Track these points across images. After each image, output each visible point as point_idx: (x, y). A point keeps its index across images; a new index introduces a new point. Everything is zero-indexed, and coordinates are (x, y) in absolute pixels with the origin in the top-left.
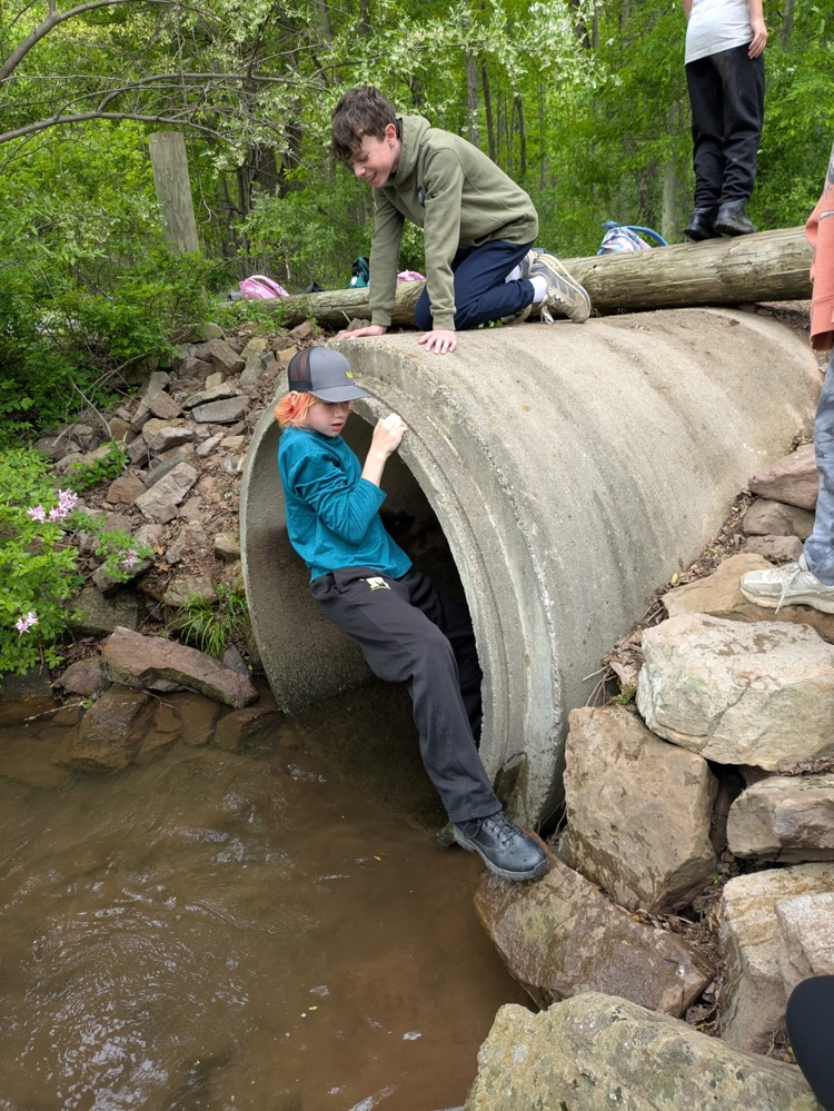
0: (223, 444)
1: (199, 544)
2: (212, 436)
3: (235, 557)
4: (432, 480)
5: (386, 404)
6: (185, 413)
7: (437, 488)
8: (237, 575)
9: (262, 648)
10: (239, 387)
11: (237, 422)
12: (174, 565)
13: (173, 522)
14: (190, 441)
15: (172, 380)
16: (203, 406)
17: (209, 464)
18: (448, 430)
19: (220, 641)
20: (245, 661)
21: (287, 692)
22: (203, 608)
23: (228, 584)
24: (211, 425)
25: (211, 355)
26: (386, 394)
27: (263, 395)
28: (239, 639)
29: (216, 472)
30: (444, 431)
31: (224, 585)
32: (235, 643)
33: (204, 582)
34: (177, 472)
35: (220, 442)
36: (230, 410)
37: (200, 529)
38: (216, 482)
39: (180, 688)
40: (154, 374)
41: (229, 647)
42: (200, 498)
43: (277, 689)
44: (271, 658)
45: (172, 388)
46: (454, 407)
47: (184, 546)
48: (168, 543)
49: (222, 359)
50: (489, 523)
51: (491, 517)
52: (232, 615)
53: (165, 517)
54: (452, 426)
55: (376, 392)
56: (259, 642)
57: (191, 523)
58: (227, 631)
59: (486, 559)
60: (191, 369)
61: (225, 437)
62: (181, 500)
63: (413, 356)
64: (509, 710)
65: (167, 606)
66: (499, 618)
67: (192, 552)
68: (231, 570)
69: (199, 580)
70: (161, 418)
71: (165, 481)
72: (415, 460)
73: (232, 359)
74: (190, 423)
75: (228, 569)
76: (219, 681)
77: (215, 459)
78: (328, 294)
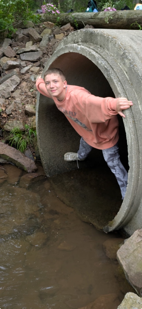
0: (31, 70)
1: (19, 108)
2: (27, 66)
3: (33, 114)
4: (118, 89)
5: (102, 56)
6: (17, 56)
7: (120, 92)
8: (33, 121)
9: (41, 150)
10: (39, 48)
11: (37, 62)
12: (9, 115)
13: (10, 98)
14: (18, 67)
15: (13, 42)
16: (24, 54)
17: (25, 77)
18: (126, 69)
19: (24, 146)
20: (33, 155)
21: (49, 169)
22: (19, 133)
23: (29, 124)
24: (27, 62)
25: (29, 34)
26: (102, 52)
27: (48, 52)
28: (31, 146)
29: (28, 80)
30: (125, 69)
31: (28, 125)
32: (30, 148)
33: (20, 123)
34: (12, 79)
35: (30, 69)
36: (35, 57)
37: (20, 102)
38: (27, 84)
39: (7, 163)
40: (6, 39)
41: (28, 149)
42: (20, 90)
43: (45, 167)
44: (44, 155)
45: (12, 45)
46: (130, 60)
47: (13, 108)
48: (7, 106)
49: (33, 36)
50: (139, 108)
51: (140, 106)
52: (30, 137)
53: (7, 96)
54: (128, 68)
55: (98, 51)
56: (40, 148)
57: (17, 99)
58: (27, 143)
59: (136, 122)
60: (20, 39)
61: (32, 67)
62: (13, 90)
63: (114, 38)
64: (138, 183)
65: (5, 130)
66: (139, 147)
67: (16, 111)
68: (31, 120)
69: (18, 122)
70: (7, 57)
71: (7, 82)
72: (112, 80)
73: (37, 36)
74: (19, 60)
75: (29, 119)
76: (23, 161)
77: (27, 76)
78: (77, 14)
